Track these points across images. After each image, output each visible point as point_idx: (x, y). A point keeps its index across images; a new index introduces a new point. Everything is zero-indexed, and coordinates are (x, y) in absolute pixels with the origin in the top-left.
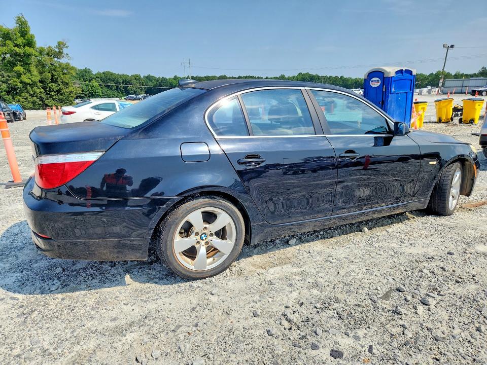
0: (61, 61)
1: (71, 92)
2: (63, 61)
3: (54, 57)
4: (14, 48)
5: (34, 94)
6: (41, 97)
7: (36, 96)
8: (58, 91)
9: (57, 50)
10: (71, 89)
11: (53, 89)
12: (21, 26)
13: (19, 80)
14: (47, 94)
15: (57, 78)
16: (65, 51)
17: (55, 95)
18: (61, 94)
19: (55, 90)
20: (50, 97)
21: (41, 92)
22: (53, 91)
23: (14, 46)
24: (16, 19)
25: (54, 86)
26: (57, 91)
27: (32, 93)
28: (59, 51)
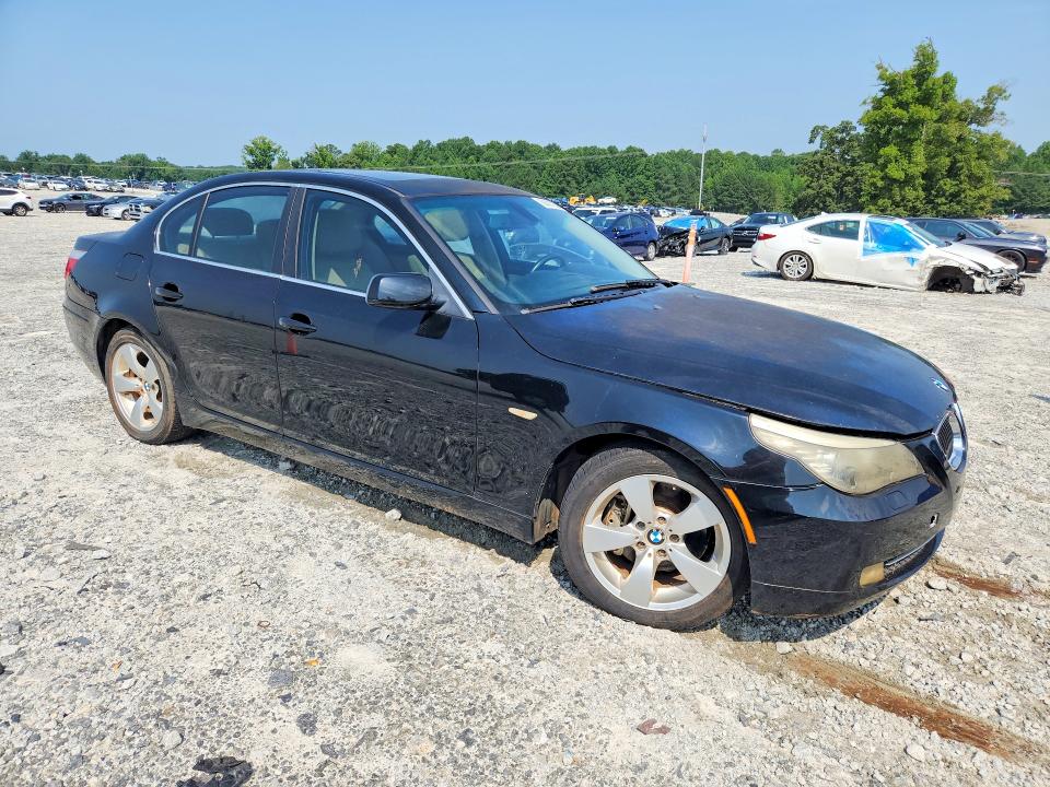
0: (983, 130)
1: (982, 198)
2: (988, 129)
3: (970, 123)
4: (893, 110)
5: (902, 200)
6: (914, 207)
7: (905, 206)
8: (954, 197)
9: (982, 106)
10: (984, 191)
11: (944, 192)
12: (922, 65)
13: (882, 174)
14: (930, 202)
15: (962, 168)
16: (1000, 106)
17: (945, 204)
18: (958, 203)
19: (947, 194)
20: (933, 208)
21: (917, 198)
22: (944, 195)
23: (895, 107)
24: (916, 51)
25: (948, 185)
26: (951, 195)
27: (898, 199)
28: (985, 109)
